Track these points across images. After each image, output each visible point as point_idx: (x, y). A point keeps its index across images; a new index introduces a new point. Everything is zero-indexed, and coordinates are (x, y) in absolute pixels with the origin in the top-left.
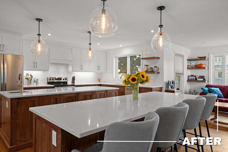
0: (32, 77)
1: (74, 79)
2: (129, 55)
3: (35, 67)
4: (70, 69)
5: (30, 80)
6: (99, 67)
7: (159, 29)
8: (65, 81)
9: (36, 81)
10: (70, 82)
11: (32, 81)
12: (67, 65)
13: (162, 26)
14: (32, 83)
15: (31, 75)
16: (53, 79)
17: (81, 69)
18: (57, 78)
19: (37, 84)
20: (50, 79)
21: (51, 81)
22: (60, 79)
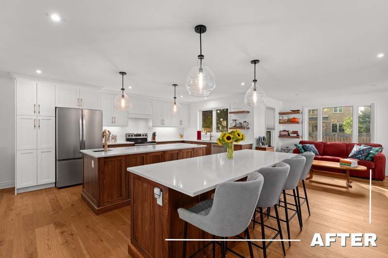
0: (110, 133)
1: (154, 135)
2: (214, 108)
3: (114, 122)
4: (151, 124)
5: (107, 136)
6: (181, 121)
7: (253, 83)
8: (144, 137)
9: (114, 138)
10: (150, 139)
11: (110, 137)
12: (147, 120)
13: (256, 80)
14: (110, 140)
15: (109, 132)
16: (132, 136)
17: (163, 124)
18: (135, 134)
19: (115, 142)
20: (129, 136)
21: (130, 137)
22: (140, 135)
